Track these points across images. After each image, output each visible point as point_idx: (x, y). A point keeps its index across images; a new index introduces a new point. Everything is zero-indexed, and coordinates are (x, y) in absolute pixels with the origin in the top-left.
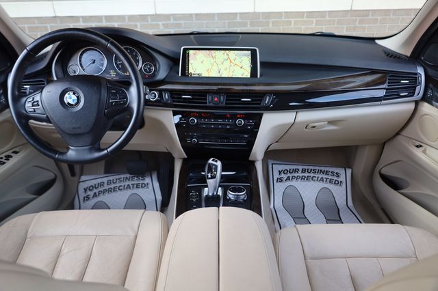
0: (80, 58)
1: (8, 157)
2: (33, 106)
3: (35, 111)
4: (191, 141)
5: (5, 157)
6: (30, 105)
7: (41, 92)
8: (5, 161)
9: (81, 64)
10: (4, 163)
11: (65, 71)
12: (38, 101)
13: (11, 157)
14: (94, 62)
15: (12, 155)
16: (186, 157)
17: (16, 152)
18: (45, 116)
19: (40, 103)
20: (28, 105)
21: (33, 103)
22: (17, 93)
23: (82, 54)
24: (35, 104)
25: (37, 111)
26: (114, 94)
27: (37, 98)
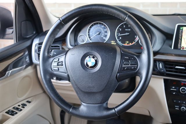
0: (89, 30)
1: (24, 105)
2: (58, 65)
3: (59, 70)
4: (180, 108)
5: (22, 105)
6: (56, 64)
7: (66, 54)
8: (22, 108)
9: (89, 35)
10: (21, 110)
11: (76, 40)
12: (62, 62)
13: (26, 105)
14: (99, 34)
15: (27, 104)
16: (171, 122)
17: (29, 102)
18: (66, 74)
19: (64, 63)
20: (54, 64)
21: (58, 63)
22: (46, 54)
23: (91, 27)
24: (59, 64)
25: (60, 70)
26: (127, 60)
27: (62, 59)
